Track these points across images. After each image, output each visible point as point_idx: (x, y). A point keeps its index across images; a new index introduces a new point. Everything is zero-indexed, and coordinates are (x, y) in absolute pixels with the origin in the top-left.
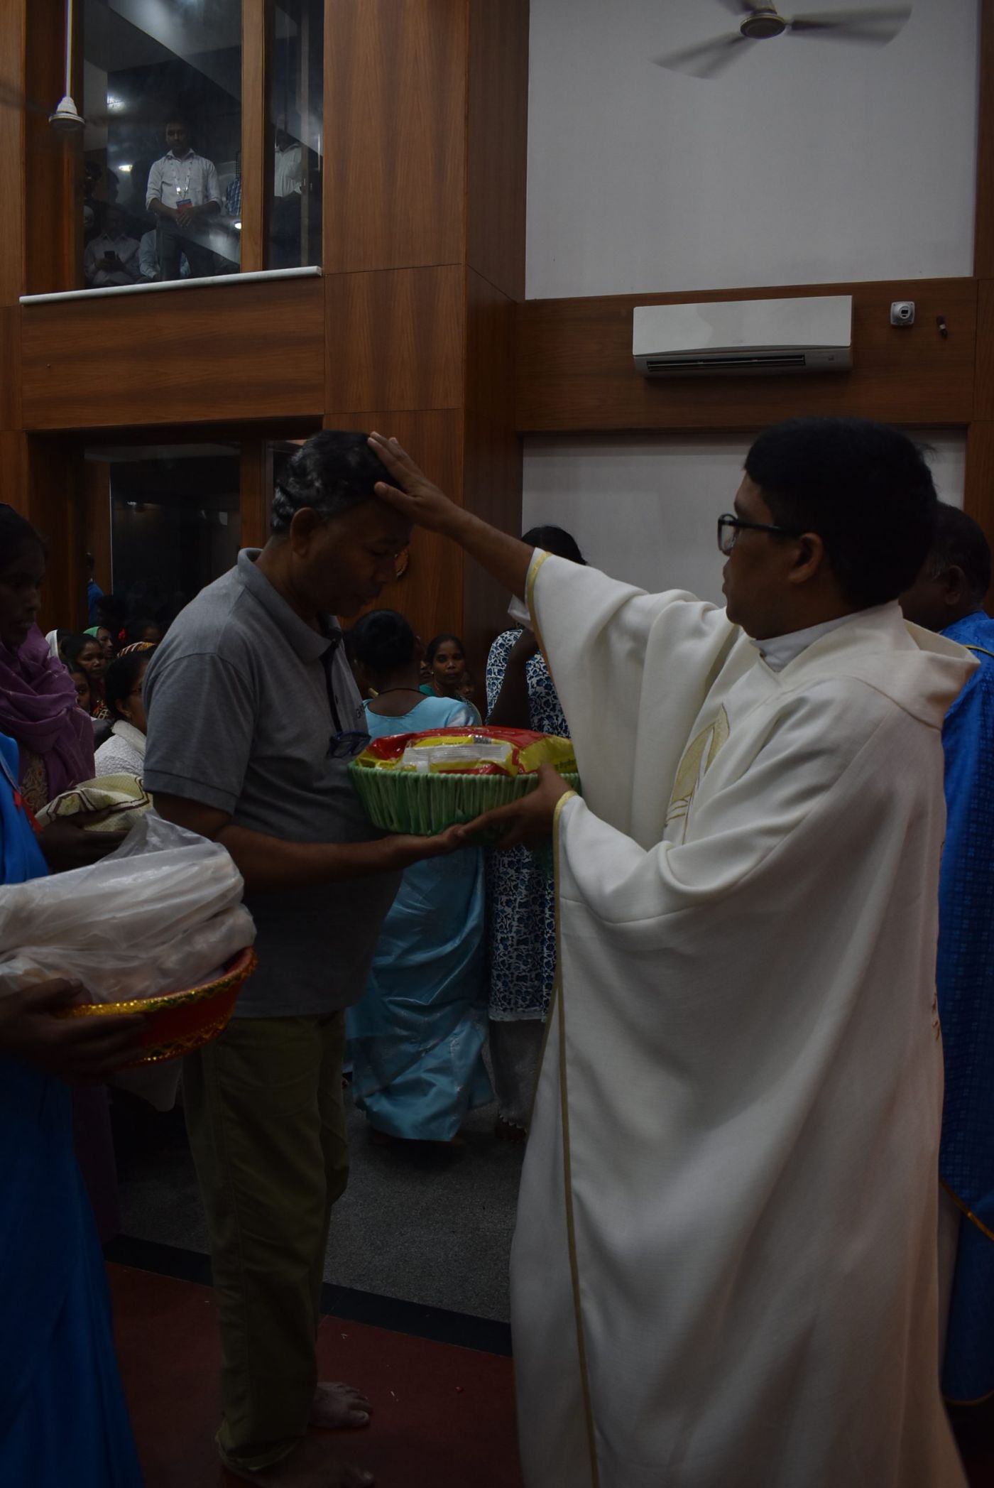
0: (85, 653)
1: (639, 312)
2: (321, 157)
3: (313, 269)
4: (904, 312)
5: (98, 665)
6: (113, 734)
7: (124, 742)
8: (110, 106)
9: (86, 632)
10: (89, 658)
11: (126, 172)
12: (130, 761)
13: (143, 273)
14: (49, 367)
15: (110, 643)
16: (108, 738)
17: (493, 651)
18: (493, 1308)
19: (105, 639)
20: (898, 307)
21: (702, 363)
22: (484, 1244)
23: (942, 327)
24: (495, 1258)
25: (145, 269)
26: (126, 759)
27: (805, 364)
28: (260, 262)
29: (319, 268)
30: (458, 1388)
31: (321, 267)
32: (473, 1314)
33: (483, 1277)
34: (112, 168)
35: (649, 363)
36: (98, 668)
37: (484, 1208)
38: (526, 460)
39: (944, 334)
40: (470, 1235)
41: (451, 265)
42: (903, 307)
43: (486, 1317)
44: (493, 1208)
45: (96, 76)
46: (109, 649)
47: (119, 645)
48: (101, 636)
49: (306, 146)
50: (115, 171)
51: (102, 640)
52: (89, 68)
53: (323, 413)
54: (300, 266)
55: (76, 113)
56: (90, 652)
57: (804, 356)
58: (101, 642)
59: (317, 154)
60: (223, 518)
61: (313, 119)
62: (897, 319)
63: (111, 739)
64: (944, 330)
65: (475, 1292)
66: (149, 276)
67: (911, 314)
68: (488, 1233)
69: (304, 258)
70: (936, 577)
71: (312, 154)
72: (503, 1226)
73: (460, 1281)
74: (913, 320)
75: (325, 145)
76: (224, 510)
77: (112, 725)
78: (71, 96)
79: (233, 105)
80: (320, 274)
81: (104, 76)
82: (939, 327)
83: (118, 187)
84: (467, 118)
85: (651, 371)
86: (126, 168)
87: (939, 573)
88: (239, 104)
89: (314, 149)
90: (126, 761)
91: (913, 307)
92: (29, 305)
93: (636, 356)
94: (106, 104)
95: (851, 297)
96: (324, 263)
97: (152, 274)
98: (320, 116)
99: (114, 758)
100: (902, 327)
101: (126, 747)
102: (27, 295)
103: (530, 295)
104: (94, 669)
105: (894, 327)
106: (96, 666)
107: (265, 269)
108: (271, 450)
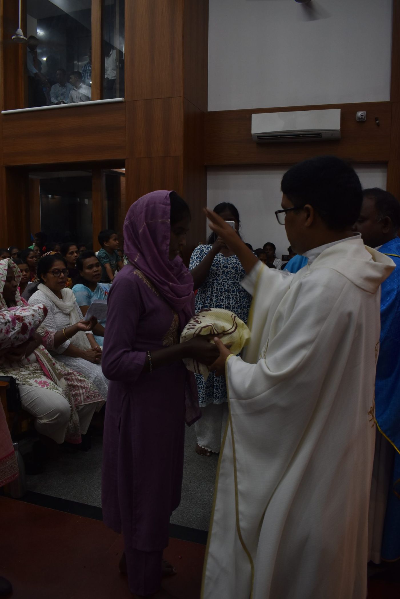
0: (30, 256)
1: (254, 116)
2: (124, 53)
3: (121, 99)
4: (362, 116)
5: (36, 260)
6: (38, 290)
7: (42, 293)
8: (38, 33)
9: (29, 248)
10: (32, 257)
11: (44, 60)
12: (44, 301)
13: (52, 101)
14: (14, 140)
15: (39, 252)
16: (36, 291)
17: (195, 251)
18: (194, 524)
19: (37, 251)
20: (359, 114)
21: (279, 137)
22: (191, 497)
23: (377, 122)
24: (195, 503)
25: (53, 100)
26: (43, 300)
27: (321, 137)
28: (99, 96)
29: (124, 99)
30: (180, 557)
31: (124, 98)
32: (186, 526)
33: (190, 511)
34: (39, 59)
35: (258, 137)
36: (36, 262)
37: (191, 482)
38: (208, 177)
39: (378, 125)
40: (185, 493)
41: (177, 97)
42: (361, 114)
43: (191, 527)
44: (194, 482)
45: (32, 21)
46: (38, 254)
47: (42, 253)
48: (35, 249)
49: (118, 49)
50: (41, 60)
51: (36, 251)
52: (29, 17)
53: (125, 158)
54: (116, 98)
55: (23, 36)
56: (32, 255)
57: (321, 134)
58: (35, 252)
59: (123, 53)
60: (86, 201)
61: (121, 38)
62: (359, 118)
63: (37, 292)
64: (378, 123)
65: (187, 517)
66: (54, 103)
67: (365, 117)
68: (192, 493)
69: (118, 94)
70: (379, 221)
71: (120, 53)
72: (198, 490)
73: (181, 512)
74: (365, 119)
75: (125, 49)
76: (87, 198)
77: (38, 285)
78: (21, 28)
79: (88, 32)
80: (124, 101)
81: (35, 21)
82: (376, 122)
83: (42, 66)
84: (183, 37)
85: (259, 140)
86: (45, 59)
87: (380, 219)
88: (91, 32)
89: (121, 50)
90: (43, 301)
91: (366, 113)
92: (5, 115)
93: (253, 134)
94: (37, 32)
95: (340, 110)
96: (125, 96)
97: (56, 102)
98: (123, 37)
99: (38, 300)
100: (361, 122)
101: (43, 295)
102: (4, 110)
103: (209, 110)
104: (34, 262)
105: (358, 122)
106: (35, 261)
107: (101, 99)
108: (105, 173)
